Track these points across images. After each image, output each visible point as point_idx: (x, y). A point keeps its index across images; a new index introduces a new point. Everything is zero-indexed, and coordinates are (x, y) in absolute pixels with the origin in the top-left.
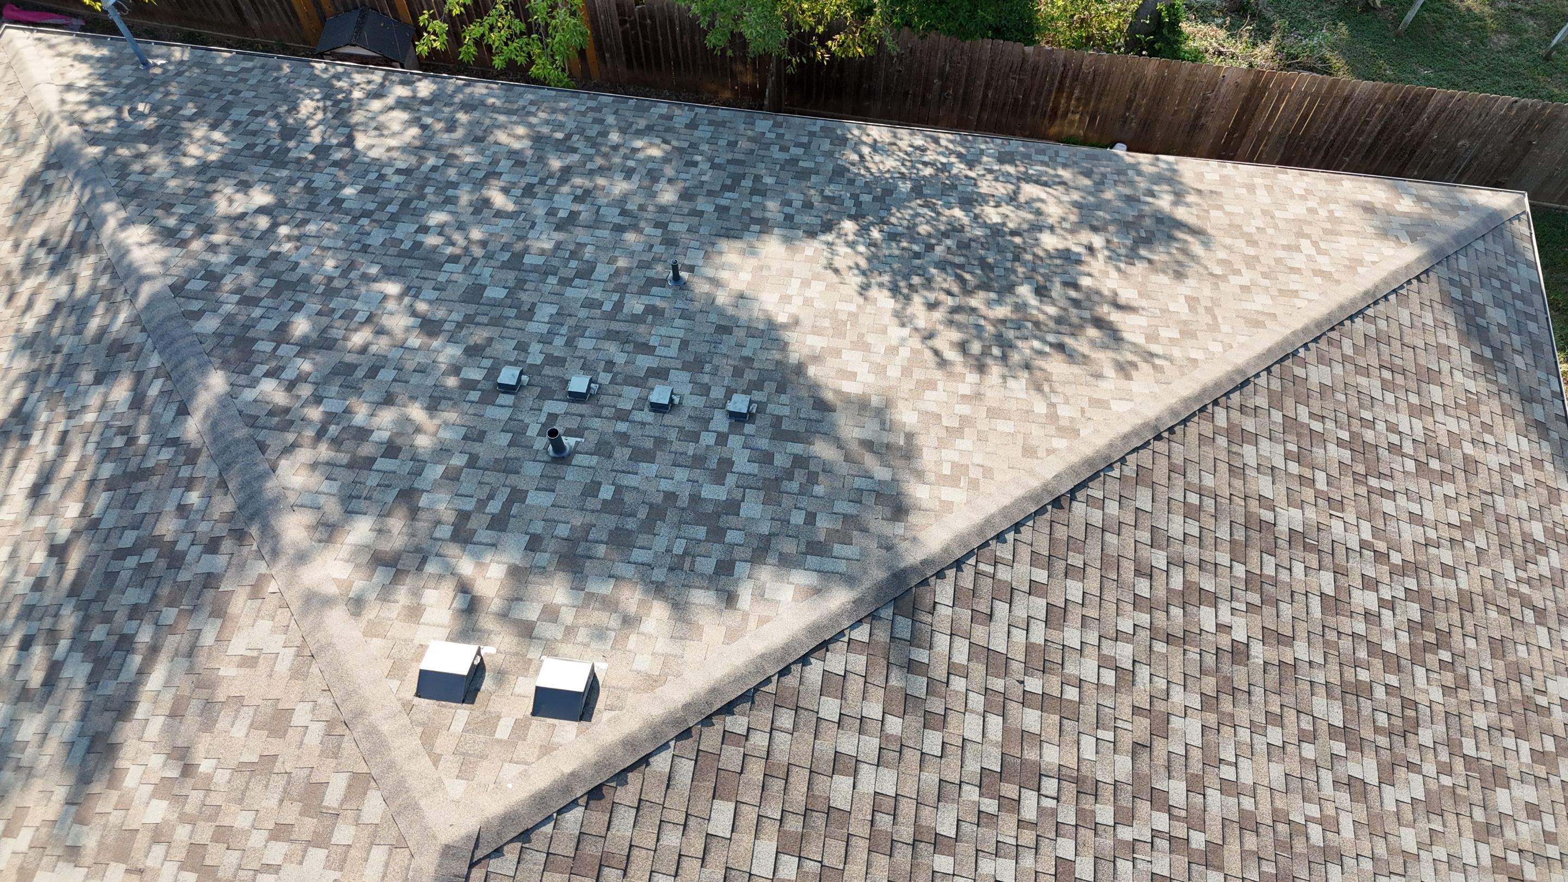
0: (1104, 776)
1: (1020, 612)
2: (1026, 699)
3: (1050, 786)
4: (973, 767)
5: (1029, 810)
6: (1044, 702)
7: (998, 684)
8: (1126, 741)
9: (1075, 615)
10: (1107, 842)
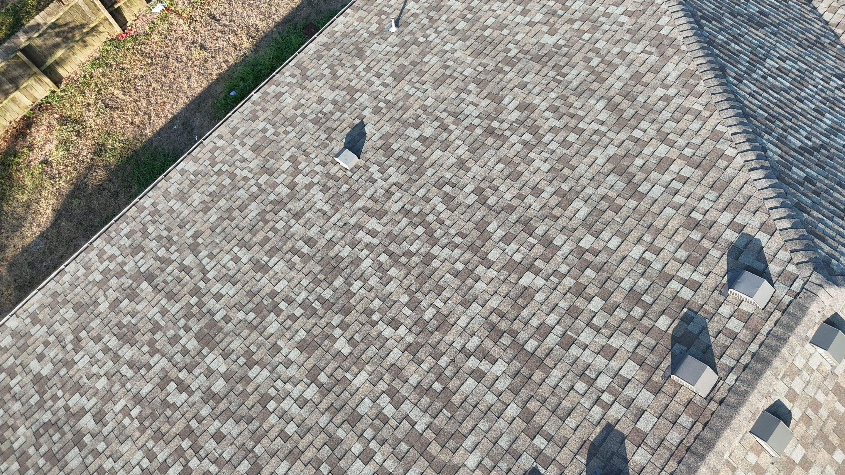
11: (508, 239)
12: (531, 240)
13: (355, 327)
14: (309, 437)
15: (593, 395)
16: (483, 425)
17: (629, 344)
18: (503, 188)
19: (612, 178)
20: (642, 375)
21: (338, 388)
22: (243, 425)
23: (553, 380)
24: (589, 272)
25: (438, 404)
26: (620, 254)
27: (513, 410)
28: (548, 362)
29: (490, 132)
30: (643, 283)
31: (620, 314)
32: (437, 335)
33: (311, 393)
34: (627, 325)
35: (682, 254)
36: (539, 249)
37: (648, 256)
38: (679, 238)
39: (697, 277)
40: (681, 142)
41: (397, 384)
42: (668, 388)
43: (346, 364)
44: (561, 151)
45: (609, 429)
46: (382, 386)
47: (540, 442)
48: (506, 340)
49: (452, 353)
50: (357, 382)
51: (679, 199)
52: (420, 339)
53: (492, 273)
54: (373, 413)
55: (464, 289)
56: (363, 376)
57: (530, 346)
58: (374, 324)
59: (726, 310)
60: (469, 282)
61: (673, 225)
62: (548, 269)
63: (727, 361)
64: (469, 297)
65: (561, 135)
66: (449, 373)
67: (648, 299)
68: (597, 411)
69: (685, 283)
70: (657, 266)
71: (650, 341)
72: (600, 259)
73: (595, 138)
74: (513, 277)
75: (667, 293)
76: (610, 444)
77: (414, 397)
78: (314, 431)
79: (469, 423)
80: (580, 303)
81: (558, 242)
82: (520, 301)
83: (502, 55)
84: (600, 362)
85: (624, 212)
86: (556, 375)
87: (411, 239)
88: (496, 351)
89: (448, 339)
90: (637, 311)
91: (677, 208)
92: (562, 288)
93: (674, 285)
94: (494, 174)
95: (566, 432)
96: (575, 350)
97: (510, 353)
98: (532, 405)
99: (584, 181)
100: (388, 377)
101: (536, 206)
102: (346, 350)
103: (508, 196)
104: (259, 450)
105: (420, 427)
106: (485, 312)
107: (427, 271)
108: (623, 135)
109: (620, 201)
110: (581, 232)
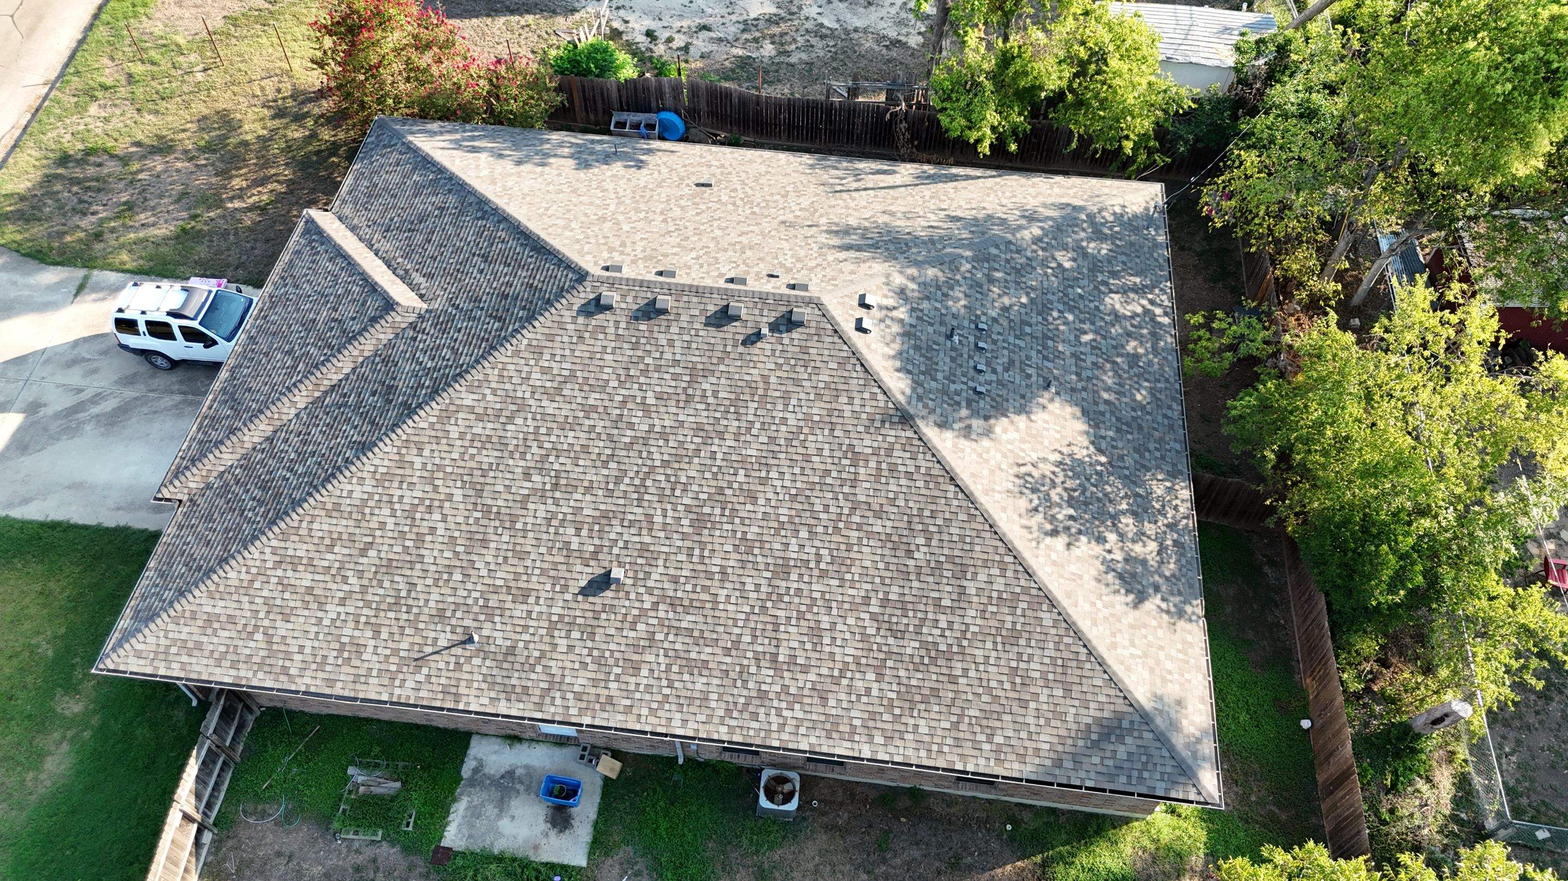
0: (858, 491)
1: (908, 462)
2: (879, 462)
3: (852, 469)
4: (855, 442)
5: (844, 462)
6: (879, 469)
7: (882, 452)
8: (870, 500)
9: (911, 483)
10: (837, 489)
11: (631, 426)
12: (626, 412)
13: (727, 477)
14: (795, 457)
15: (695, 339)
16: (737, 376)
17: (661, 336)
18: (597, 450)
19: (565, 392)
20: (674, 324)
21: (763, 461)
22: (813, 500)
23: (698, 359)
24: (632, 373)
25: (740, 404)
26: (614, 364)
27: (722, 368)
28: (690, 365)
29: (556, 486)
30: (626, 346)
31: (648, 348)
32: (706, 427)
33: (774, 474)
34: (653, 342)
35: (601, 336)
36: (630, 406)
37: (609, 350)
38: (592, 342)
39: (611, 324)
40: (526, 369)
41: (743, 431)
42: (674, 311)
43: (749, 466)
44: (556, 432)
45: (706, 325)
46: (749, 438)
47: (729, 349)
48: (690, 391)
49: (712, 413)
50: (754, 453)
51: (567, 352)
52: (713, 435)
53: (657, 422)
54: (763, 432)
55: (675, 431)
56: (750, 452)
57: (687, 378)
58: (720, 467)
59: (624, 306)
60: (668, 430)
61: (585, 348)
62: (640, 394)
63: (649, 295)
64: (677, 425)
65: (542, 438)
66: (722, 408)
67: (634, 340)
68: (701, 333)
69: (617, 328)
70: (613, 344)
71: (656, 329)
72: (621, 372)
73: (538, 417)
74: (653, 409)
75: (626, 333)
76: (713, 321)
77: (744, 418)
78: (789, 456)
79: (740, 383)
80: (651, 368)
81: (621, 398)
82: (665, 396)
83: (483, 522)
84: (677, 344)
85: (586, 375)
86: (694, 359)
87: (657, 484)
88: (699, 393)
89: (705, 421)
90: (643, 341)
91: (573, 351)
92: (648, 381)
93: (620, 332)
94: (588, 463)
95: (719, 341)
96: (678, 357)
97: (696, 386)
98: (715, 361)
99: (574, 406)
100: (742, 438)
101: (602, 423)
102: (742, 472)
103: (601, 444)
104: (817, 480)
105: (756, 405)
106: (680, 411)
107: (673, 459)
108: (532, 402)
109: (580, 381)
110: (608, 390)
